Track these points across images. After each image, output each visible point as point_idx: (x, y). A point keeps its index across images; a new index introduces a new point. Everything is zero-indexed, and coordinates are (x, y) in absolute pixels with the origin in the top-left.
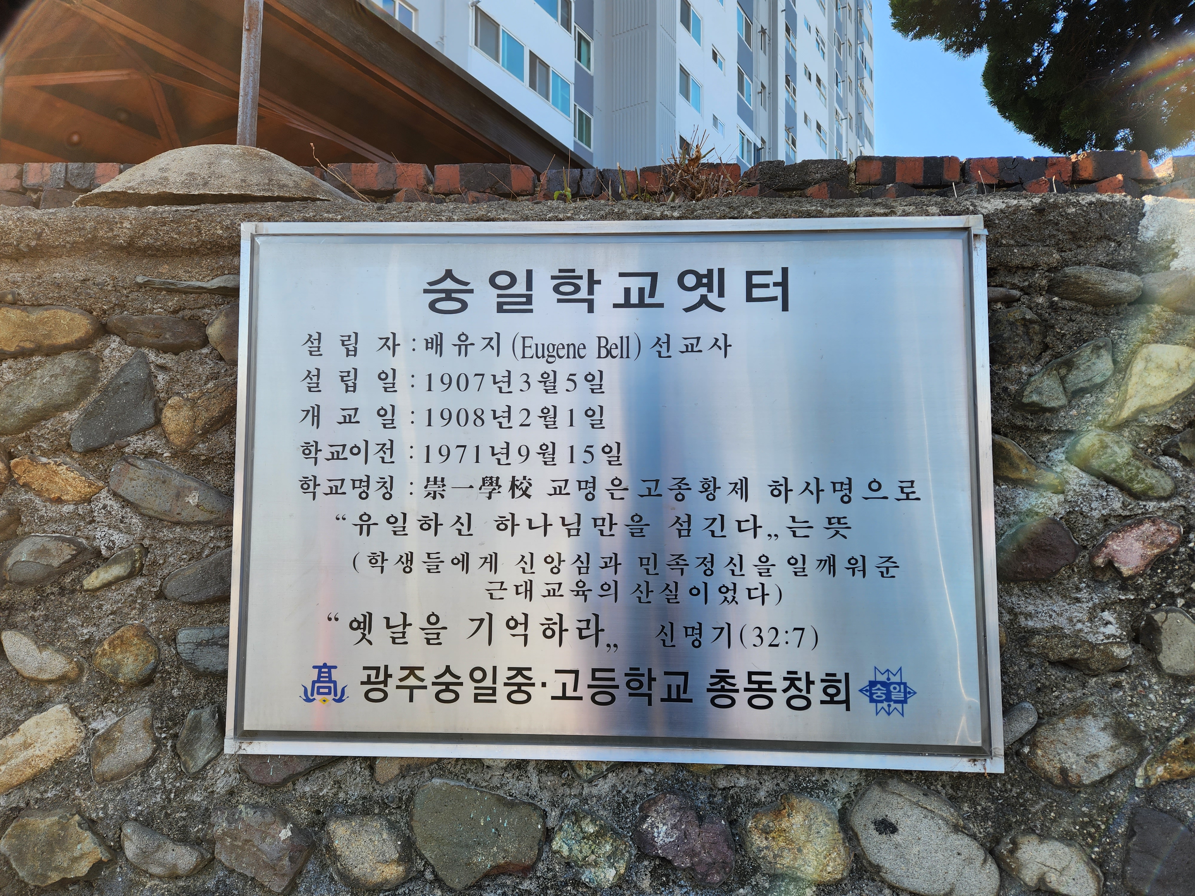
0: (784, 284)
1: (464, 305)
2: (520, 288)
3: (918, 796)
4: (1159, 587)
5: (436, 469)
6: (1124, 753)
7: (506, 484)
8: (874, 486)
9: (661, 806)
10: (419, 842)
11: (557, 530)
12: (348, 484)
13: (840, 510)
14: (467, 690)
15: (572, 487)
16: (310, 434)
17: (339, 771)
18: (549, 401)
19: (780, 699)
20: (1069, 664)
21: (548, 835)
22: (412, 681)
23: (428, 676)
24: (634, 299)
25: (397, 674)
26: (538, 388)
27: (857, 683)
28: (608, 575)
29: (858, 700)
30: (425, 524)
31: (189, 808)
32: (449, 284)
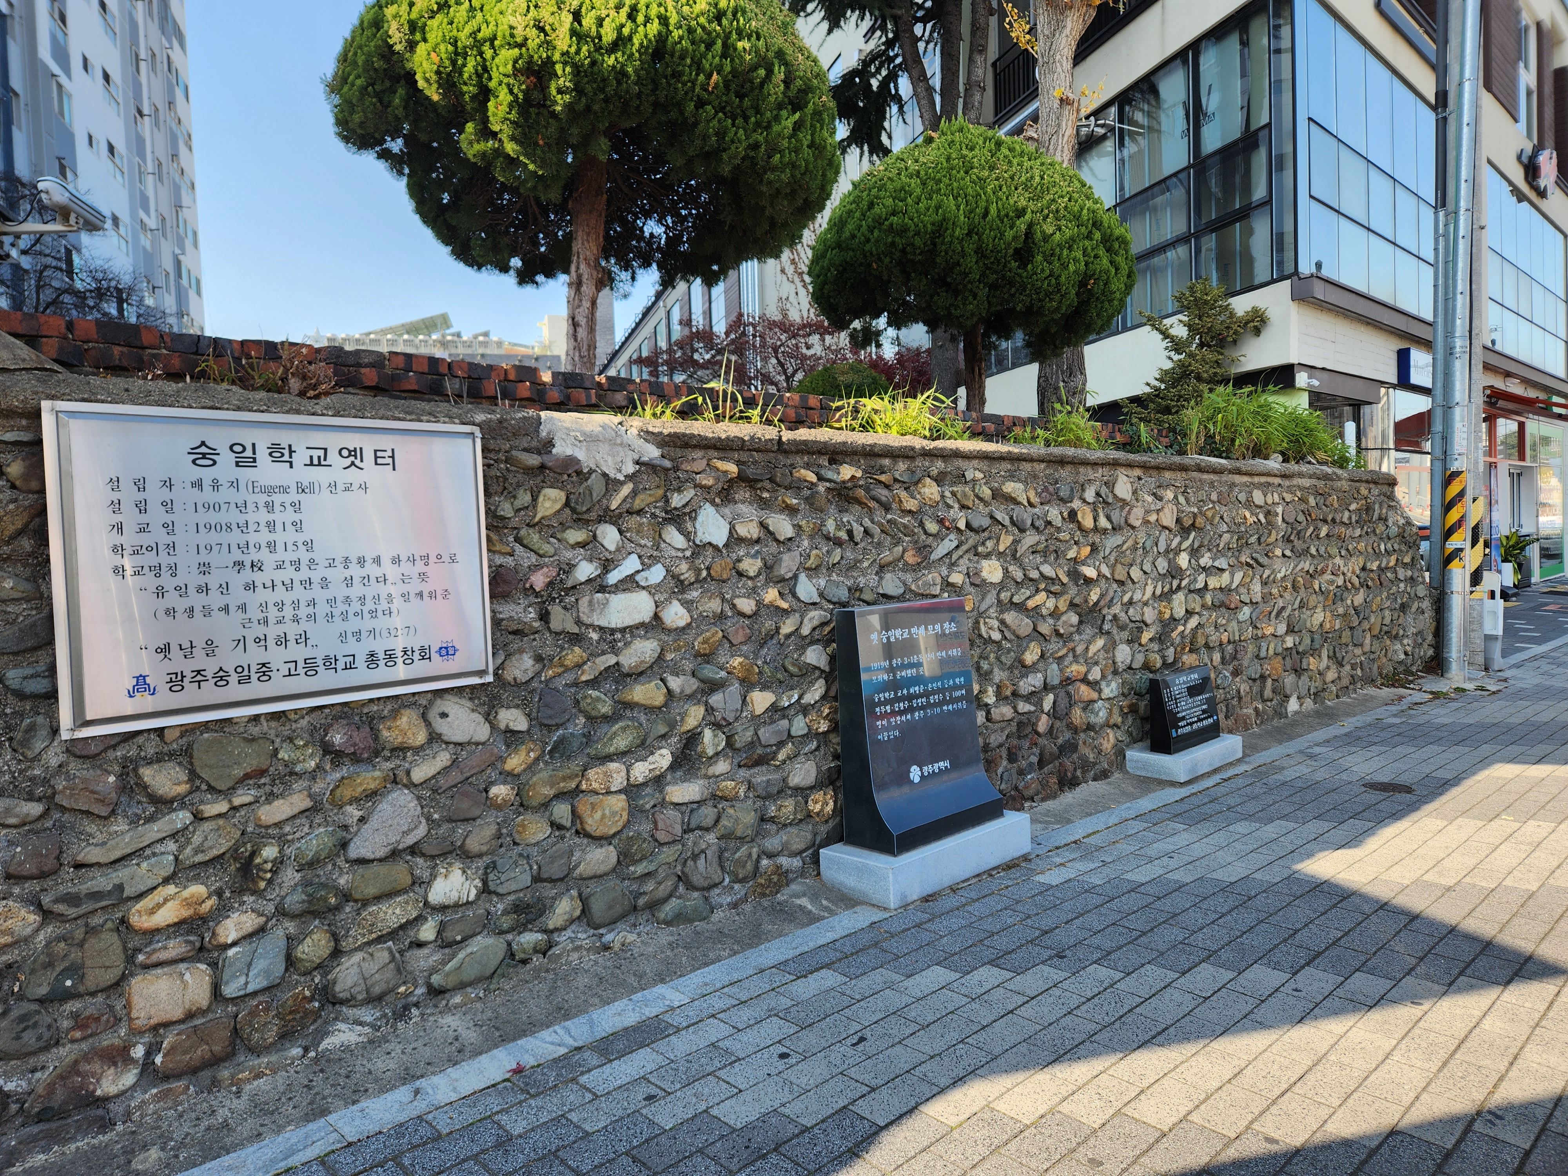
0: (393, 457)
1: (215, 463)
2: (249, 453)
3: (457, 699)
4: (550, 595)
5: (204, 557)
6: (538, 667)
7: (248, 565)
8: (439, 557)
9: (336, 727)
10: (198, 770)
11: (280, 588)
12: (146, 569)
13: (424, 569)
14: (234, 678)
15: (287, 564)
16: (118, 540)
17: (140, 740)
18: (271, 517)
19: (400, 661)
20: (515, 633)
21: (276, 752)
22: (199, 678)
23: (209, 674)
24: (316, 462)
25: (189, 675)
26: (263, 510)
27: (434, 649)
28: (310, 610)
29: (435, 656)
30: (199, 590)
31: (32, 779)
32: (203, 450)
